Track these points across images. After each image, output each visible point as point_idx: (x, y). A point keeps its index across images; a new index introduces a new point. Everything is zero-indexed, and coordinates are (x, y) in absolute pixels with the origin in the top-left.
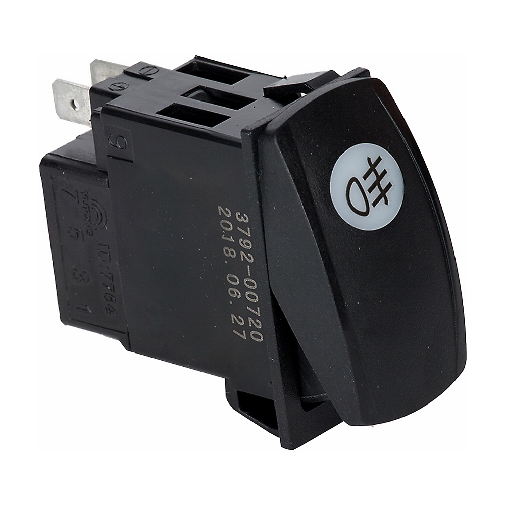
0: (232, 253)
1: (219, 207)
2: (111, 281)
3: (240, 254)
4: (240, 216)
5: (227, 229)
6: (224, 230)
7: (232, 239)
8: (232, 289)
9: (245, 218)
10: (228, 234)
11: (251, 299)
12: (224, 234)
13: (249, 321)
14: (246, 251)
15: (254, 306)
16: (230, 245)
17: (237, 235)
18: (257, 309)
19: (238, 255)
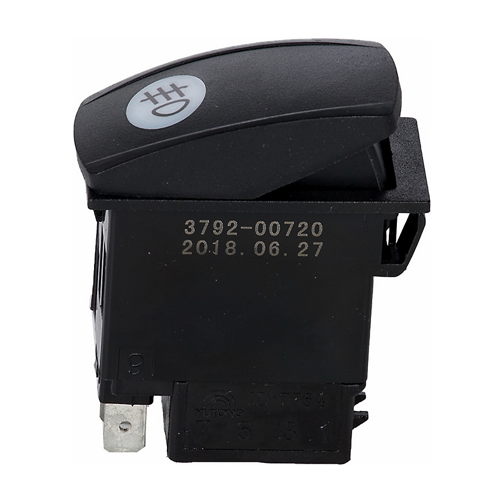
0: (231, 245)
1: (184, 253)
2: (287, 395)
3: (230, 235)
4: (190, 230)
5: (206, 247)
6: (208, 250)
7: (216, 243)
8: (271, 251)
9: (190, 224)
10: (211, 247)
11: (277, 230)
12: (212, 252)
13: (301, 235)
14: (226, 228)
15: (284, 228)
16: (222, 247)
17: (210, 237)
18: (287, 224)
19: (232, 238)
